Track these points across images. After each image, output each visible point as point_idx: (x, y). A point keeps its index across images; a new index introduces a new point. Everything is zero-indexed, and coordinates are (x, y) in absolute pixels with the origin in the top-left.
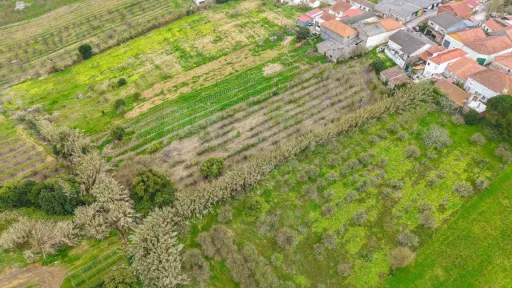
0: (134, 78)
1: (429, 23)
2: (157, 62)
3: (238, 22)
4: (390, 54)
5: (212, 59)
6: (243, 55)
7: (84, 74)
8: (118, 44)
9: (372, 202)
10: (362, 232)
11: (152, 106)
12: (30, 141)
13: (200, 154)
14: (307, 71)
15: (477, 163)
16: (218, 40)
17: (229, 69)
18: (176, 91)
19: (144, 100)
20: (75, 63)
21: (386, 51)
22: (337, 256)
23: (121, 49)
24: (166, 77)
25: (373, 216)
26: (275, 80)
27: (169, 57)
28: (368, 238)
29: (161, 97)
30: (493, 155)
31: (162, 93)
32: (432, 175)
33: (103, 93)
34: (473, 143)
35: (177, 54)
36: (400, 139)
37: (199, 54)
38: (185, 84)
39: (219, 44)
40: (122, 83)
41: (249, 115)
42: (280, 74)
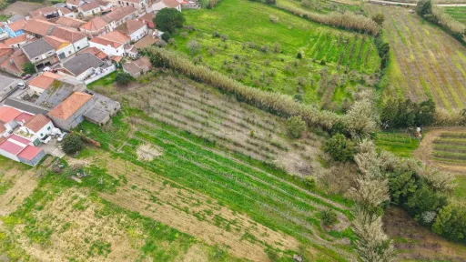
1: (33, 61)
3: (31, 250)
11: (270, 231)
15: (200, 36)
17: (169, 192)
18: (234, 222)
32: (219, 48)
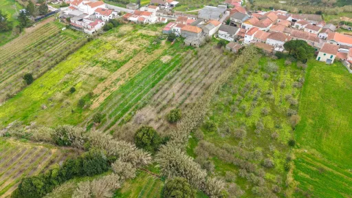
0: (79, 85)
1: (231, 19)
2: (89, 72)
3: (126, 39)
4: (223, 37)
5: (125, 62)
6: (143, 56)
7: (35, 93)
8: (49, 69)
9: (263, 104)
10: (269, 118)
11: (106, 97)
12: (28, 146)
13: (158, 113)
14: (186, 55)
15: (294, 73)
16: (120, 51)
17: (140, 66)
18: (115, 85)
19: (97, 96)
20: (22, 88)
21: (219, 36)
22: (267, 132)
23: (54, 72)
24: (102, 79)
25: (269, 110)
26: (172, 63)
27: (95, 68)
28: (273, 118)
29: (108, 91)
30: (298, 68)
31: (106, 89)
32: (280, 84)
33: (61, 101)
34: (286, 65)
35: (99, 65)
36: (256, 73)
37: (115, 62)
38: (118, 80)
39: (123, 53)
40: (73, 90)
41: (171, 85)
42: (172, 60)
